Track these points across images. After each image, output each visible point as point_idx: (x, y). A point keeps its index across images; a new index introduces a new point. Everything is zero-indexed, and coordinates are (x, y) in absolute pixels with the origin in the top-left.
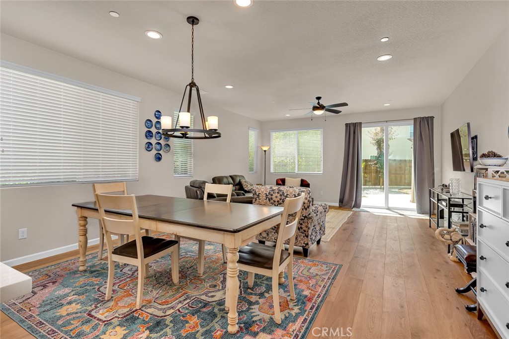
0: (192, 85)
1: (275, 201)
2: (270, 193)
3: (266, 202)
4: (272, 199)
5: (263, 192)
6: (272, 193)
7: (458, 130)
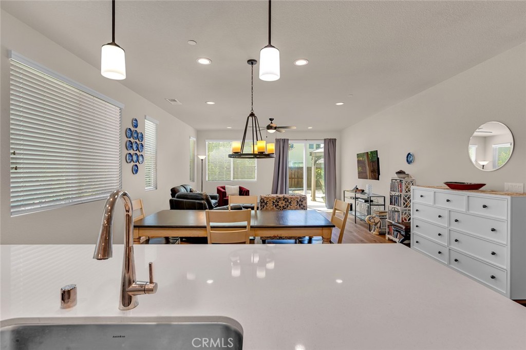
0: (252, 115)
1: (280, 207)
2: (276, 200)
3: (273, 208)
4: (278, 205)
5: (270, 200)
6: (278, 200)
7: (367, 153)
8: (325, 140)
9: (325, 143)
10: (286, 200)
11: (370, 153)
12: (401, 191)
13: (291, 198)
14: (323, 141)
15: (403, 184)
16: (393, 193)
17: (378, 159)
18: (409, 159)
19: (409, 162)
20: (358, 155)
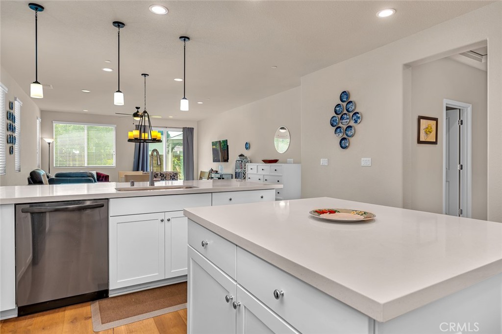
7: (220, 141)
8: (183, 128)
9: (183, 131)
10: (162, 175)
11: (222, 142)
12: (242, 168)
13: (166, 174)
14: (182, 130)
15: (243, 163)
16: (237, 170)
17: (228, 146)
18: (247, 146)
19: (247, 148)
20: (214, 144)
